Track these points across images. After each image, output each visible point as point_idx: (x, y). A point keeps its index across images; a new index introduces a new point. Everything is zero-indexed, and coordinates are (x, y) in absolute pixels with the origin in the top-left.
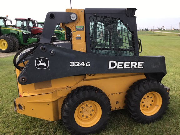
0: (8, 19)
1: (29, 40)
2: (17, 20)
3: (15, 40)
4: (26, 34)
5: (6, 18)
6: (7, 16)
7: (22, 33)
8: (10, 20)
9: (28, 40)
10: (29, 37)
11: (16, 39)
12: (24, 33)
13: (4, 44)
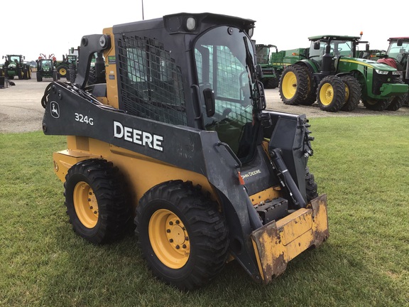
0: (360, 40)
1: (384, 88)
2: (392, 40)
3: (353, 85)
4: (380, 73)
5: (357, 38)
6: (361, 34)
7: (374, 70)
8: (367, 42)
9: (381, 89)
10: (389, 80)
11: (357, 85)
12: (377, 71)
13: (330, 93)
